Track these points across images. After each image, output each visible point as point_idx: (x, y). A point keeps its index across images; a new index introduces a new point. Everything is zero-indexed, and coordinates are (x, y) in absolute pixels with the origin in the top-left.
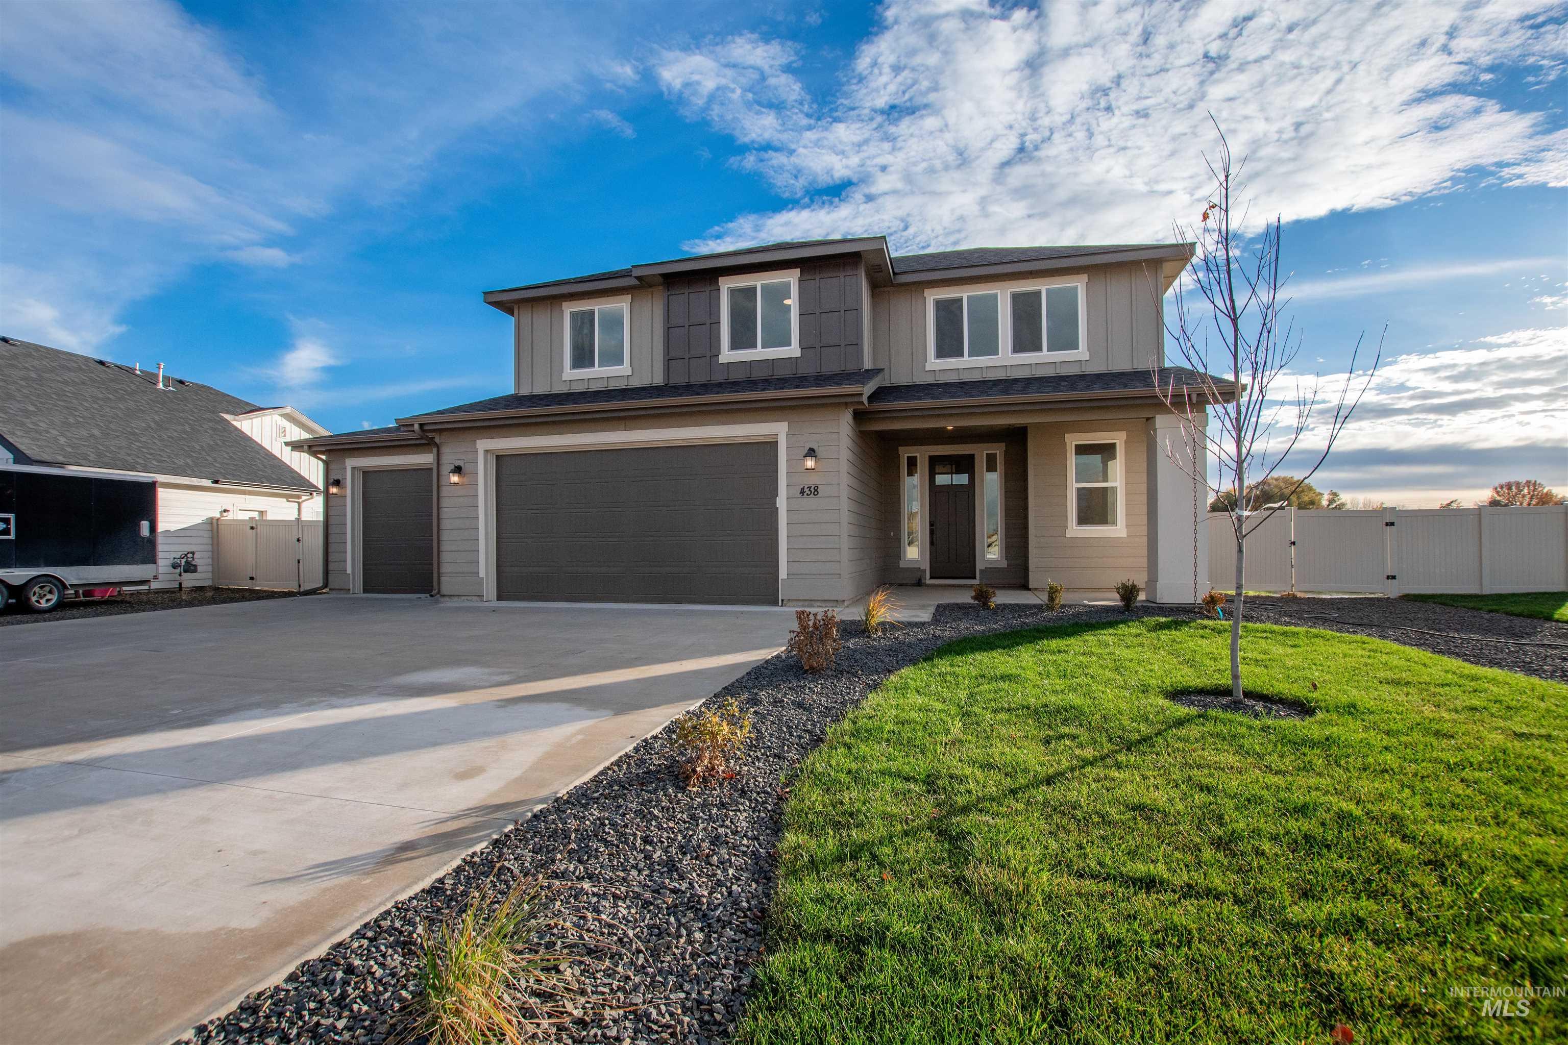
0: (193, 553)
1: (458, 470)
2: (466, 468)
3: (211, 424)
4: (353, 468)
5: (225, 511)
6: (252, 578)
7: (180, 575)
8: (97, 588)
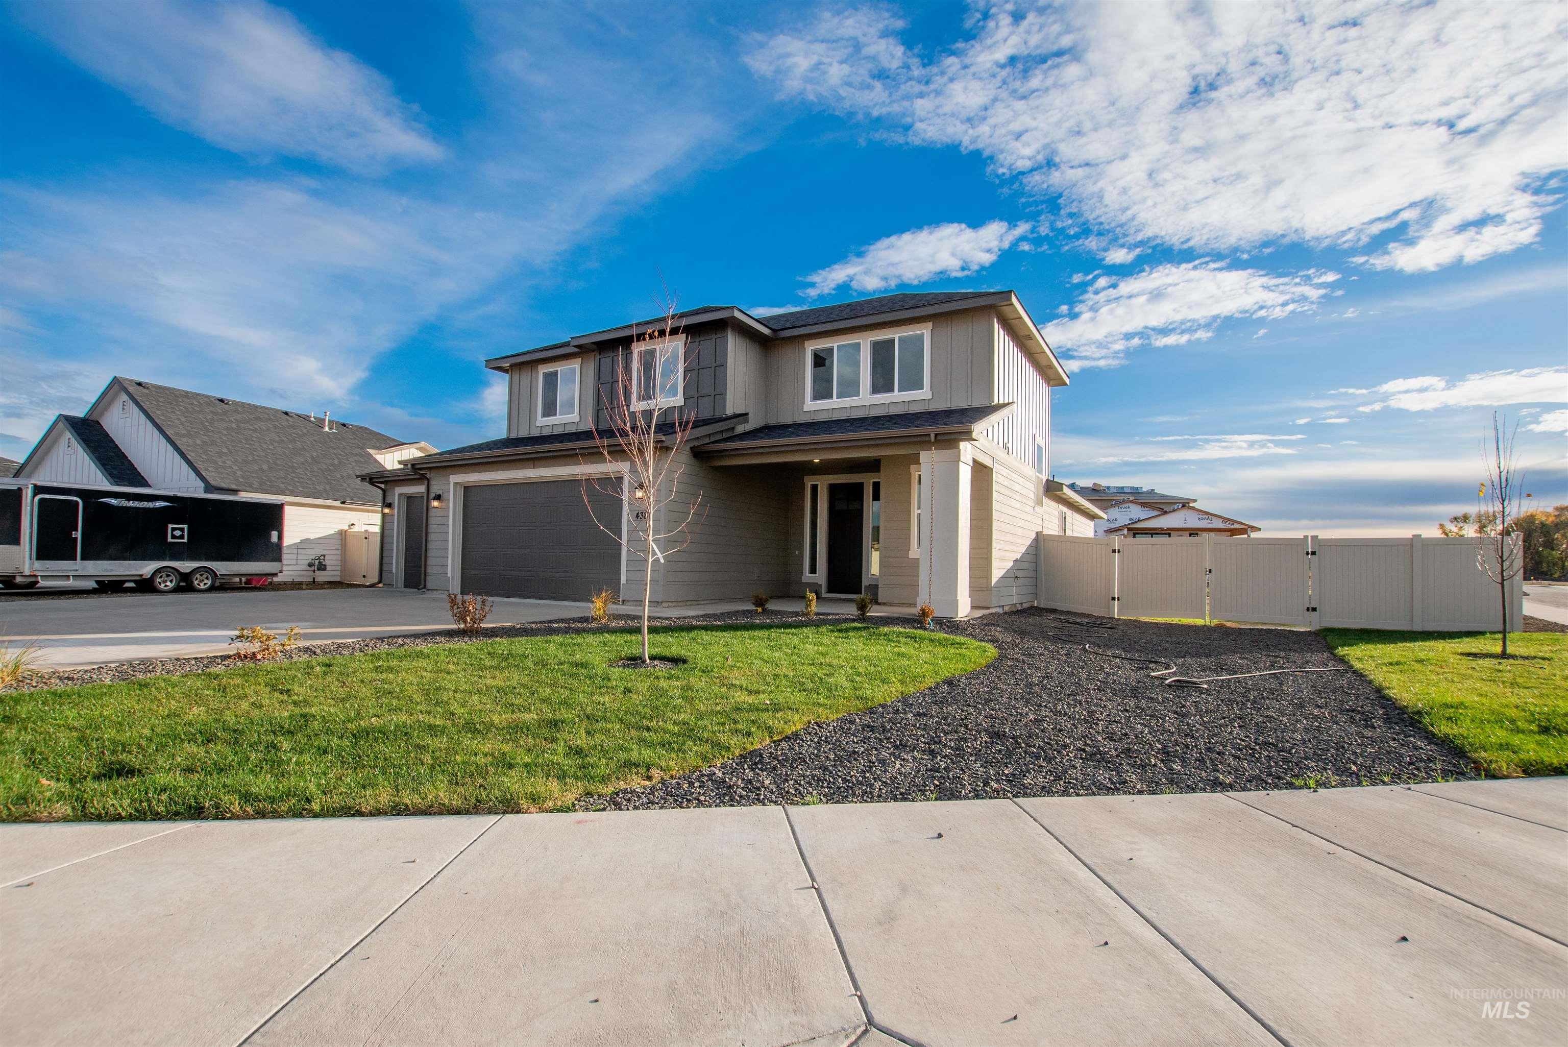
0: (324, 556)
1: (438, 497)
2: (444, 496)
3: (356, 458)
4: (400, 495)
5: (353, 525)
6: (364, 576)
7: (314, 571)
8: (255, 577)
